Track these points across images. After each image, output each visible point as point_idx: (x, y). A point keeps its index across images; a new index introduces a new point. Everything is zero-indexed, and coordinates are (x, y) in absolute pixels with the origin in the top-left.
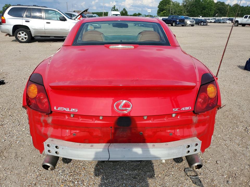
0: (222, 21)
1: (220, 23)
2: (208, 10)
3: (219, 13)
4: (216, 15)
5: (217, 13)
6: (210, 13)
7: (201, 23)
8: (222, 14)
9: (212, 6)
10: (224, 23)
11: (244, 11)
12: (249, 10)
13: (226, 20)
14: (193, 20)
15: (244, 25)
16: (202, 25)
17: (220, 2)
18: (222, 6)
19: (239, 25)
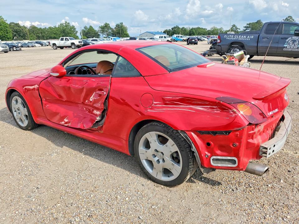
0: (30, 45)
1: (28, 46)
2: (4, 33)
3: (17, 35)
4: (15, 38)
5: (15, 35)
6: (7, 36)
7: (13, 48)
8: (22, 37)
9: (7, 27)
10: (33, 46)
11: (44, 33)
12: (48, 32)
13: (34, 44)
14: (5, 45)
15: (62, 48)
16: (15, 51)
17: (13, 23)
18: (18, 28)
19: (58, 48)
